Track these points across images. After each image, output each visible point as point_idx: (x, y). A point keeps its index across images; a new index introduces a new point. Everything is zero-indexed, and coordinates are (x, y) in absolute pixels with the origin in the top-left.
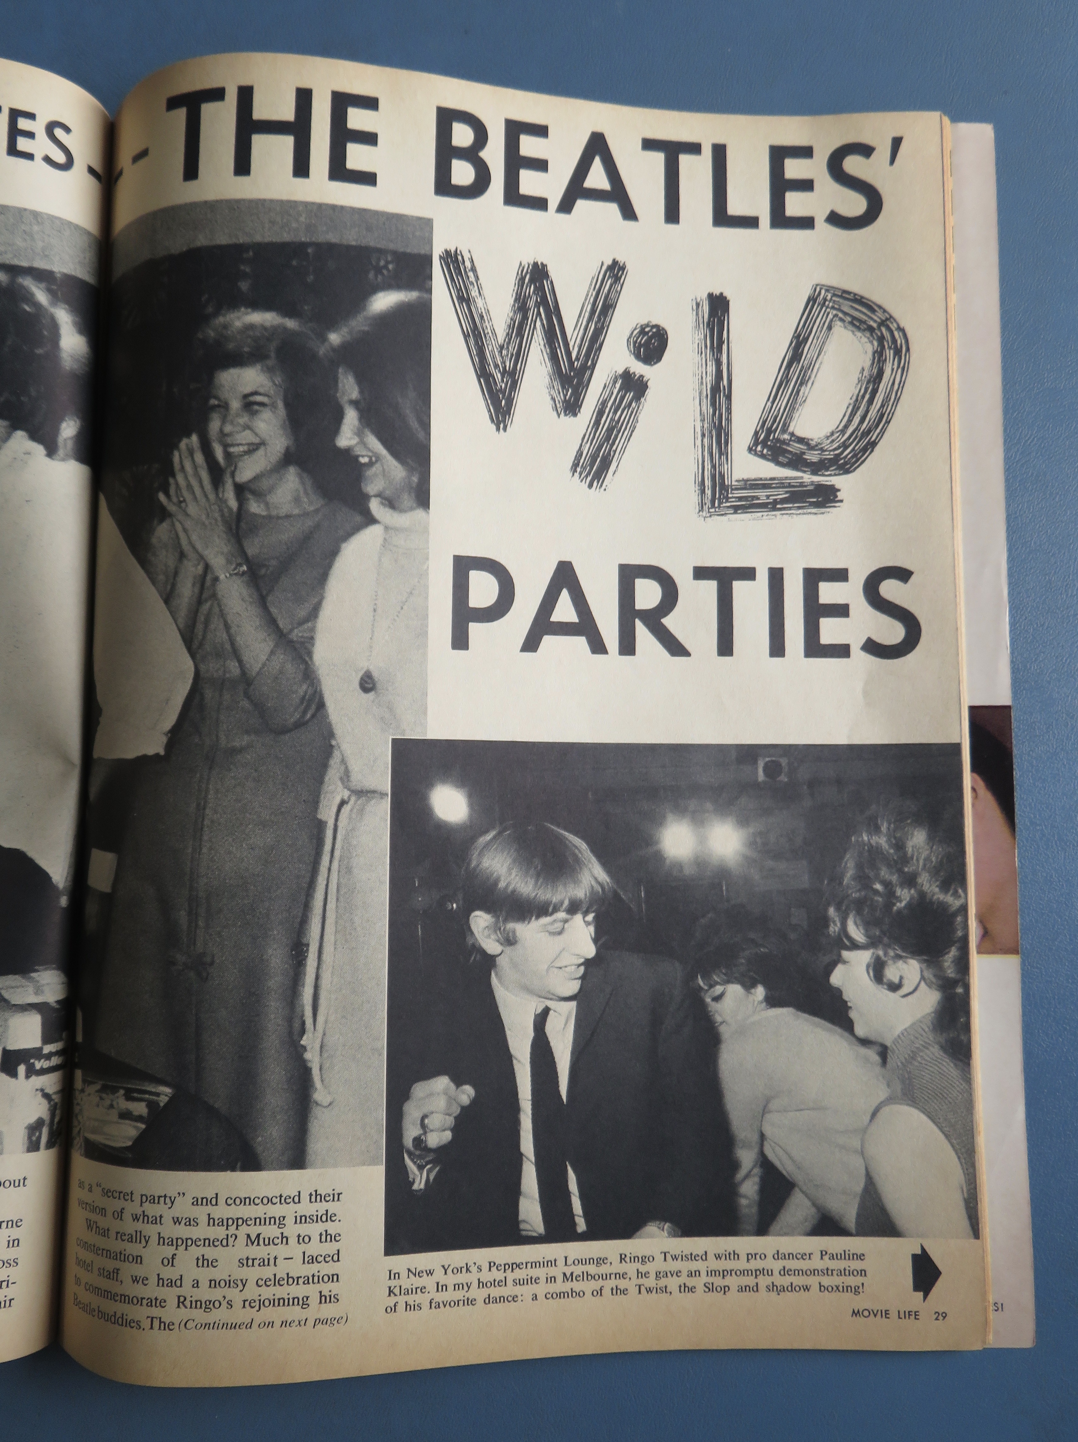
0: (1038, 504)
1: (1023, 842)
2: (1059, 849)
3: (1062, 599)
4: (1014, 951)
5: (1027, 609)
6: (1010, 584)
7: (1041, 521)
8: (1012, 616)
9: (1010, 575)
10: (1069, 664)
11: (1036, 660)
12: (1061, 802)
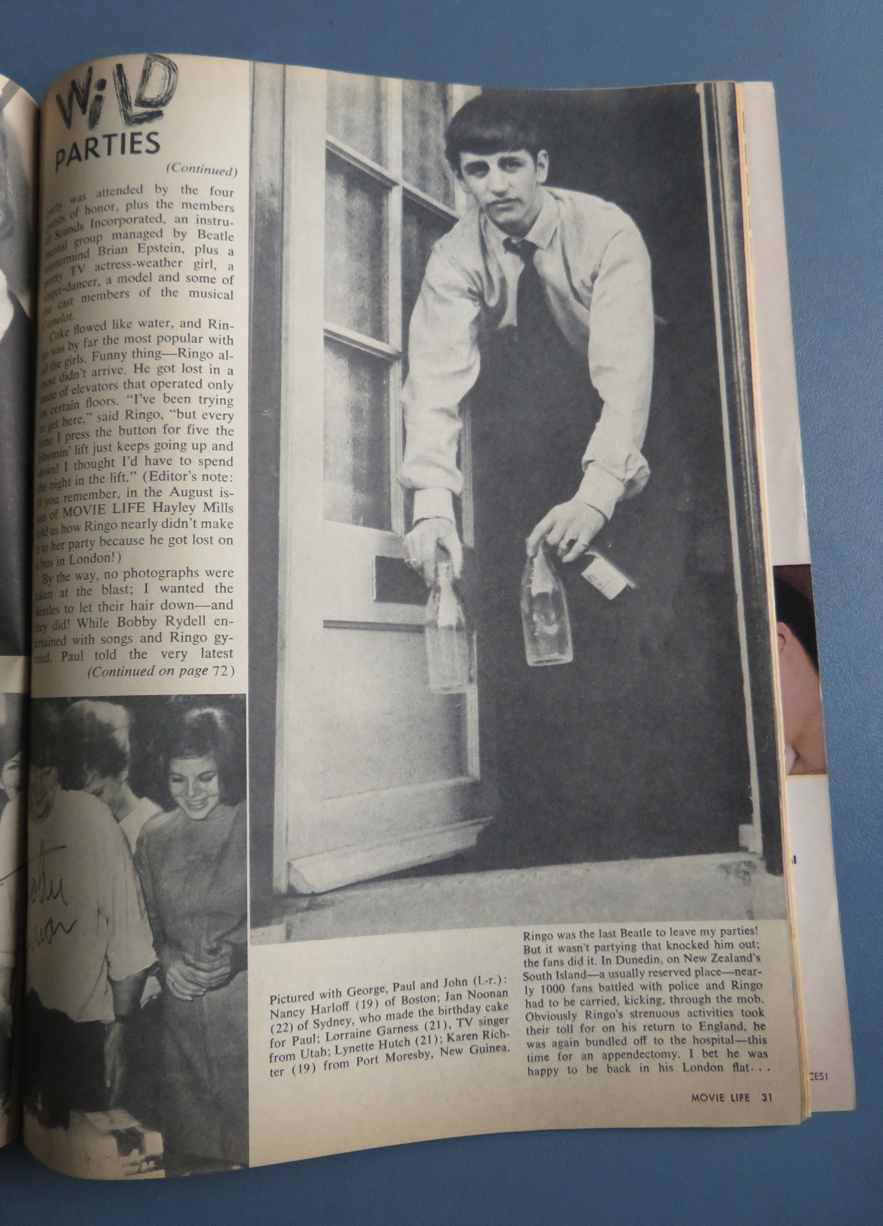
0: (823, 394)
1: (825, 678)
2: (855, 682)
3: (848, 472)
4: (823, 771)
5: (818, 481)
6: (804, 461)
7: (826, 408)
8: (807, 488)
9: (804, 455)
10: (856, 526)
11: (828, 524)
12: (855, 642)
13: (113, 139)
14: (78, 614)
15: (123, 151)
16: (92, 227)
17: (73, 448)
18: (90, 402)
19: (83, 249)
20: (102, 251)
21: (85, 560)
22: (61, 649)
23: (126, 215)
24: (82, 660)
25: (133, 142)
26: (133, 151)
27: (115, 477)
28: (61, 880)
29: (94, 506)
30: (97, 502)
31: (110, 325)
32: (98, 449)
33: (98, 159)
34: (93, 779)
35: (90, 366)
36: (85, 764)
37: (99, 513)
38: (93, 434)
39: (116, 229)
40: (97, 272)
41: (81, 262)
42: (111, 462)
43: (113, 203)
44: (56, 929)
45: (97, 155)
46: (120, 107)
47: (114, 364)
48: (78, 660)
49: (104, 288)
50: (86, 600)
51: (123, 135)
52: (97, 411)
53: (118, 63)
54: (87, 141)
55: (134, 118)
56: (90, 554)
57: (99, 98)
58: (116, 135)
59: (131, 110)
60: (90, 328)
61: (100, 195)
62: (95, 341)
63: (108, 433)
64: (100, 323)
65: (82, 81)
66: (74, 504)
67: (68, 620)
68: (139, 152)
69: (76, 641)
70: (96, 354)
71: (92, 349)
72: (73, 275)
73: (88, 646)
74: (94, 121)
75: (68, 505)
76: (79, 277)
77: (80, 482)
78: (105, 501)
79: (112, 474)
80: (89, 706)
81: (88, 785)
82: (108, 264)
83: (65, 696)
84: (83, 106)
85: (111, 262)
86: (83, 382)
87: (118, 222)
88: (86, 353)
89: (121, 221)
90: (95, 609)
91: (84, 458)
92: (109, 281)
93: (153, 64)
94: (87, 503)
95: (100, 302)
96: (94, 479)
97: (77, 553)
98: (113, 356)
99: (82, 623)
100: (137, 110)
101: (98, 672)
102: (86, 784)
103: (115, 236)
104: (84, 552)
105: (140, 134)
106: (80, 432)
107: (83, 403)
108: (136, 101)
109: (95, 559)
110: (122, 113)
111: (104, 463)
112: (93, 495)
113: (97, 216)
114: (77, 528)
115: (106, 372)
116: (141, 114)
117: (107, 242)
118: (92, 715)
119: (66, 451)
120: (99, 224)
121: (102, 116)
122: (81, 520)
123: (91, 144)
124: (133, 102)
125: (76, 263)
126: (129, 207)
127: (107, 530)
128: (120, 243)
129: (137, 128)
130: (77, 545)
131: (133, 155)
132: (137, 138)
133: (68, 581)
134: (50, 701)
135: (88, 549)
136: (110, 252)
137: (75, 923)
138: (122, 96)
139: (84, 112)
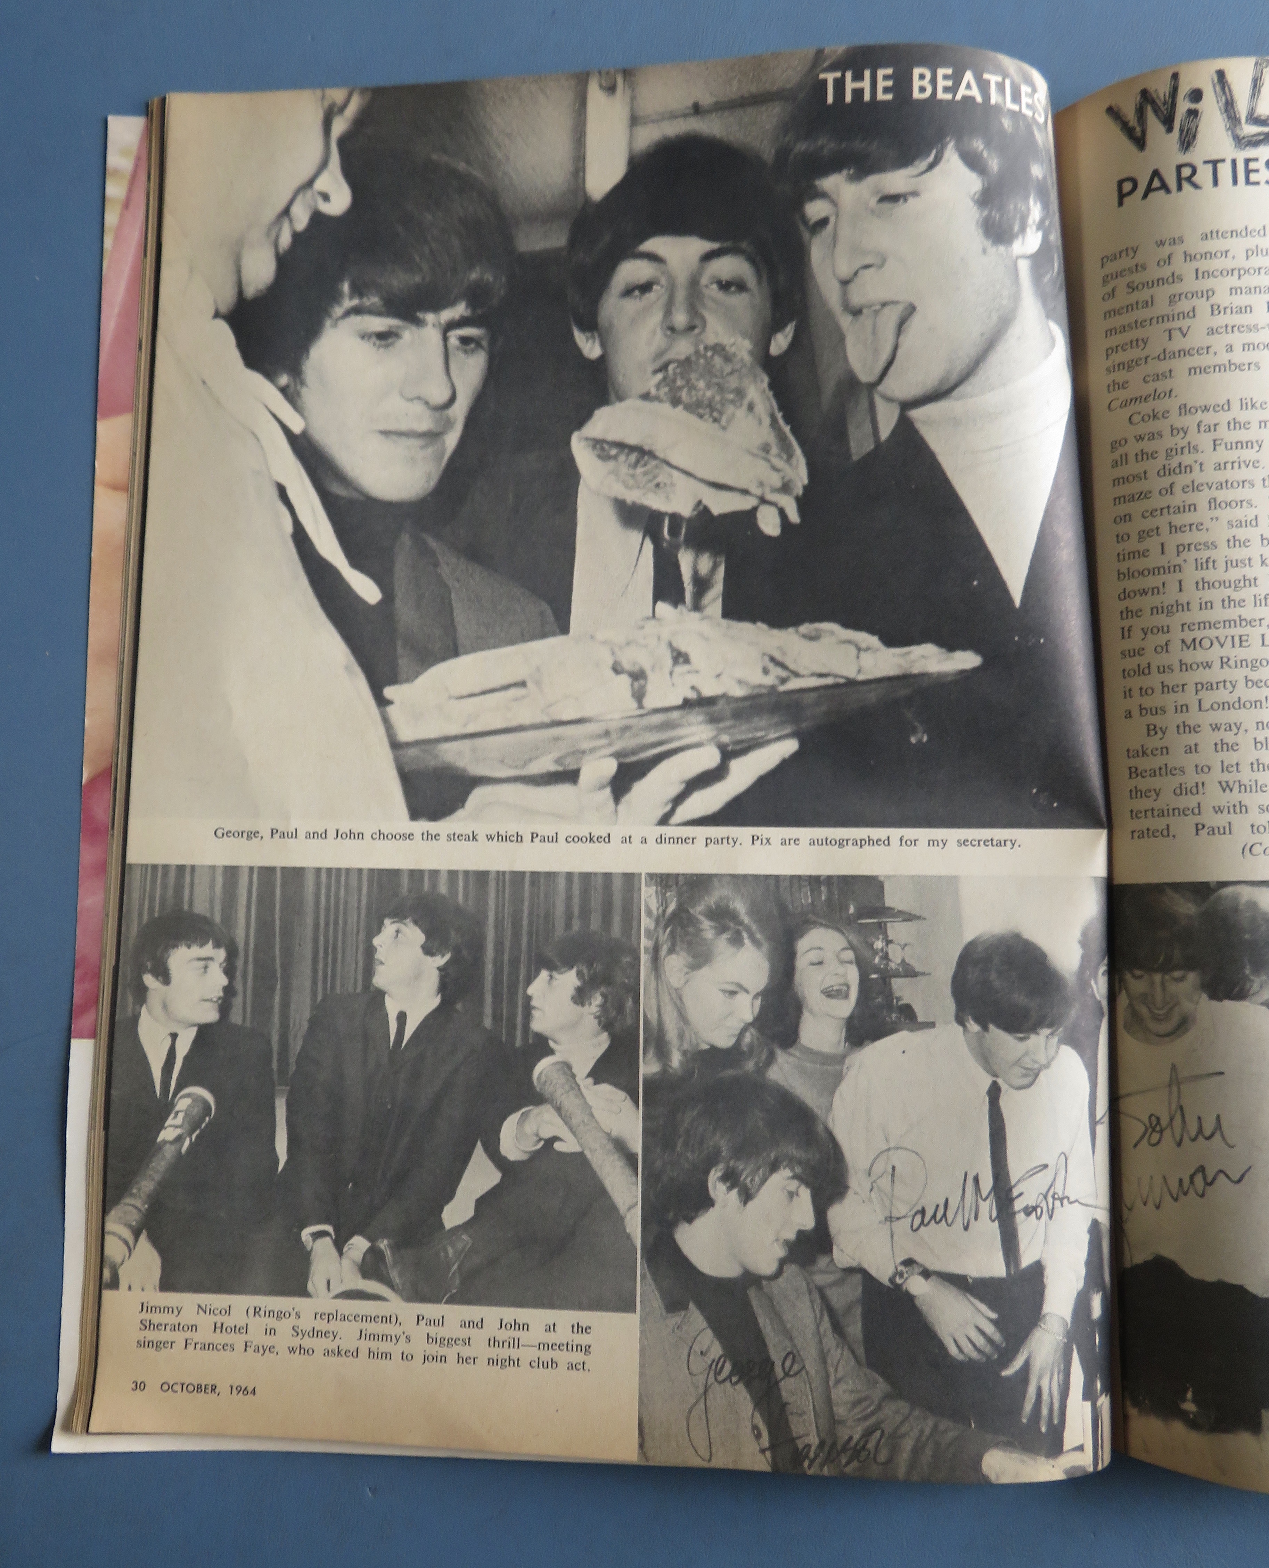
13: (1220, 166)
14: (1217, 774)
15: (1235, 182)
16: (1197, 278)
17: (1191, 561)
18: (1213, 503)
19: (1184, 306)
20: (1215, 310)
21: (1224, 705)
22: (1192, 820)
23: (1247, 265)
24: (1230, 833)
25: (1248, 172)
26: (1248, 182)
27: (1260, 600)
28: (1218, 1117)
29: (1233, 637)
30: (1236, 631)
31: (1236, 405)
32: (1230, 564)
33: (1198, 191)
34: (1261, 987)
35: (1210, 457)
36: (1248, 967)
37: (1241, 646)
38: (1223, 545)
39: (1233, 281)
40: (1212, 337)
41: (1184, 324)
42: (1253, 582)
43: (1227, 248)
44: (1214, 1179)
45: (1196, 186)
46: (1226, 126)
47: (1247, 454)
48: (1224, 833)
49: (1223, 357)
50: (1231, 758)
51: (1234, 162)
52: (1225, 514)
53: (1218, 68)
54: (1179, 168)
55: (1246, 140)
56: (1232, 698)
57: (1193, 114)
58: (1223, 161)
59: (1242, 129)
60: (1206, 409)
61: (1205, 237)
62: (1215, 425)
63: (1245, 544)
64: (1222, 401)
65: (1162, 89)
66: (1198, 634)
67: (1203, 783)
68: (1257, 183)
69: (1218, 810)
70: (1218, 442)
71: (1212, 435)
72: (1170, 338)
73: (1239, 816)
74: (1187, 141)
75: (1189, 636)
76: (1178, 343)
77: (1207, 605)
78: (1248, 630)
79: (1255, 596)
80: (1246, 893)
81: (1254, 994)
82: (1226, 326)
83: (1206, 880)
84: (1168, 122)
85: (1231, 324)
86: (1198, 476)
87: (1236, 273)
88: (1204, 440)
89: (1241, 272)
90: (1245, 769)
91: (1210, 575)
92: (1230, 349)
93: (1264, 70)
94: (1221, 633)
95: (1217, 374)
96: (1228, 602)
97: (1209, 698)
98: (1240, 444)
99: (1226, 787)
100: (1250, 130)
101: (1257, 849)
102: (1252, 992)
103: (1233, 290)
104: (1223, 695)
105: (1256, 160)
106: (1202, 541)
107: (1202, 505)
108: (1247, 117)
109: (1240, 704)
110: (1230, 133)
111: (1242, 582)
112: (1227, 623)
113: (1204, 265)
114: (1208, 665)
115: (1236, 465)
116: (1255, 135)
117: (1222, 298)
118: (1253, 905)
119: (1179, 566)
120: (1207, 274)
121: (1199, 136)
122: (1214, 654)
123: (1186, 172)
124: (1243, 120)
125: (1177, 324)
126: (1249, 253)
127: (1254, 668)
128: (1240, 300)
129: (1251, 153)
130: (1210, 687)
131: (1250, 187)
132: (1252, 165)
133: (1197, 732)
134: (1177, 887)
135: (1227, 692)
136: (1228, 311)
137: (1248, 1170)
138: (1226, 111)
139: (1170, 130)
